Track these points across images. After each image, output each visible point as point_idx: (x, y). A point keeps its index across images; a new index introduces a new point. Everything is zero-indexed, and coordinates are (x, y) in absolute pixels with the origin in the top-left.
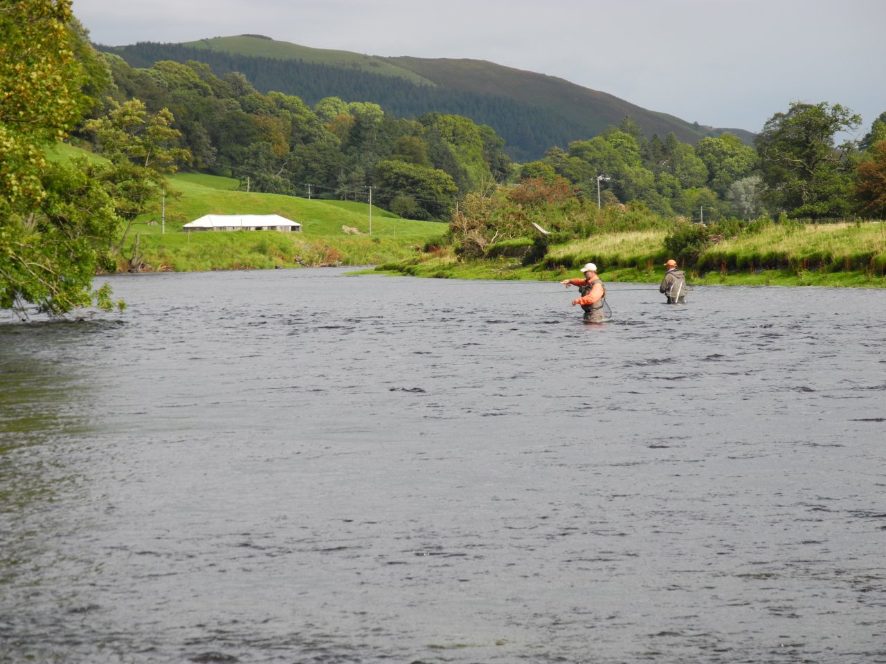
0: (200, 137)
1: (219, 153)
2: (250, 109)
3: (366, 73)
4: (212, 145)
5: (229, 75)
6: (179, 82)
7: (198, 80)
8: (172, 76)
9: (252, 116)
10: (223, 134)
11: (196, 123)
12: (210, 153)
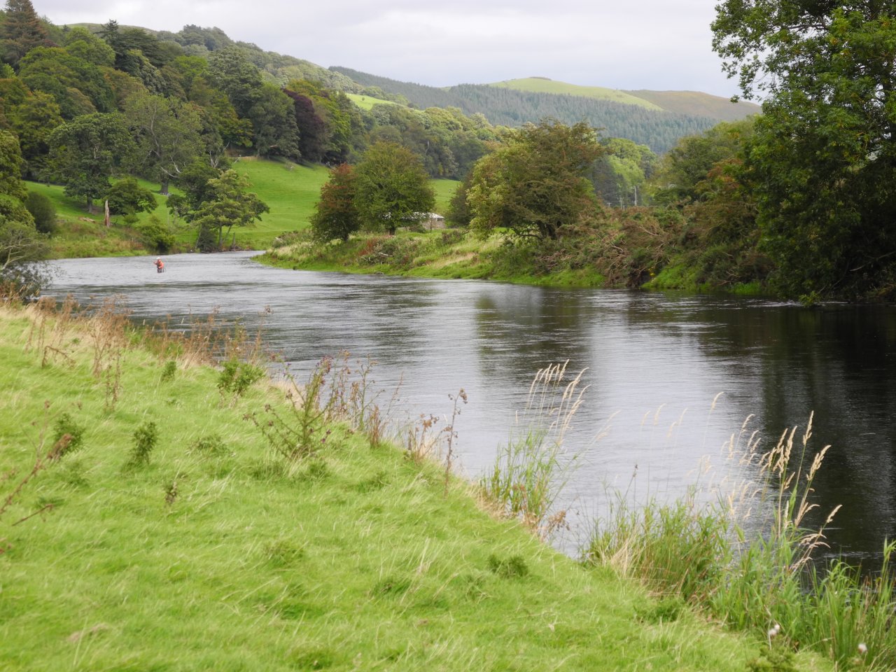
0: (447, 157)
1: (460, 167)
2: (484, 138)
3: (613, 102)
4: (456, 161)
5: (473, 116)
6: (440, 121)
7: (453, 119)
8: (435, 116)
9: (484, 142)
10: (463, 155)
11: (445, 148)
12: (454, 166)
